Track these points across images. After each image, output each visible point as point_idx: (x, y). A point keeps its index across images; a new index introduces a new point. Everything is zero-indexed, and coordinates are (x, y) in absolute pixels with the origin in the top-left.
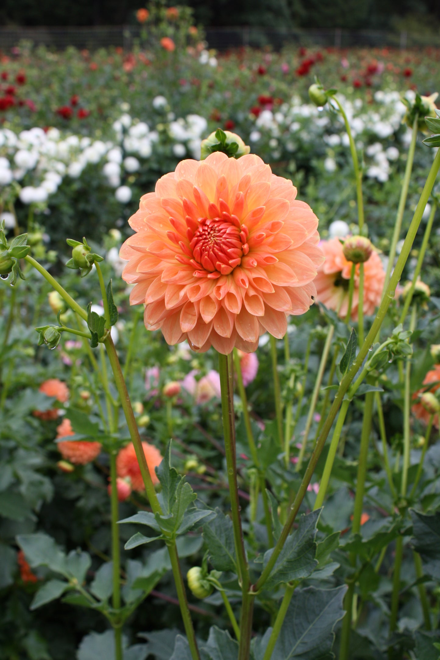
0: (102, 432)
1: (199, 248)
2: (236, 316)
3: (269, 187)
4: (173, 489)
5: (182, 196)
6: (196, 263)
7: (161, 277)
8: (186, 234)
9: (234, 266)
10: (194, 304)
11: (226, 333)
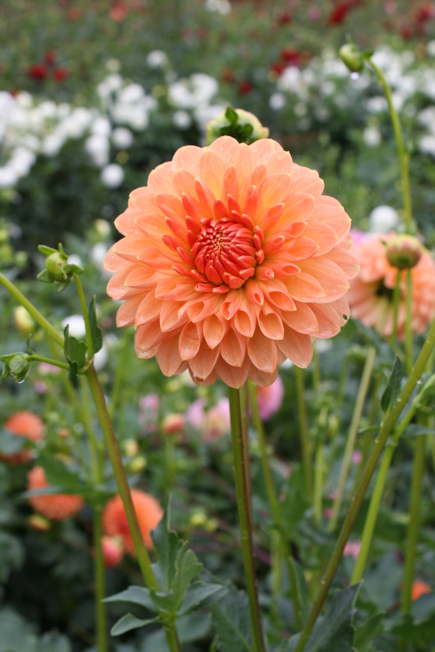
0: (83, 483)
1: (201, 256)
2: (248, 340)
3: (289, 180)
4: (172, 558)
5: (181, 192)
6: (199, 274)
7: (155, 291)
8: (186, 238)
9: (246, 278)
10: (196, 325)
11: (236, 362)
